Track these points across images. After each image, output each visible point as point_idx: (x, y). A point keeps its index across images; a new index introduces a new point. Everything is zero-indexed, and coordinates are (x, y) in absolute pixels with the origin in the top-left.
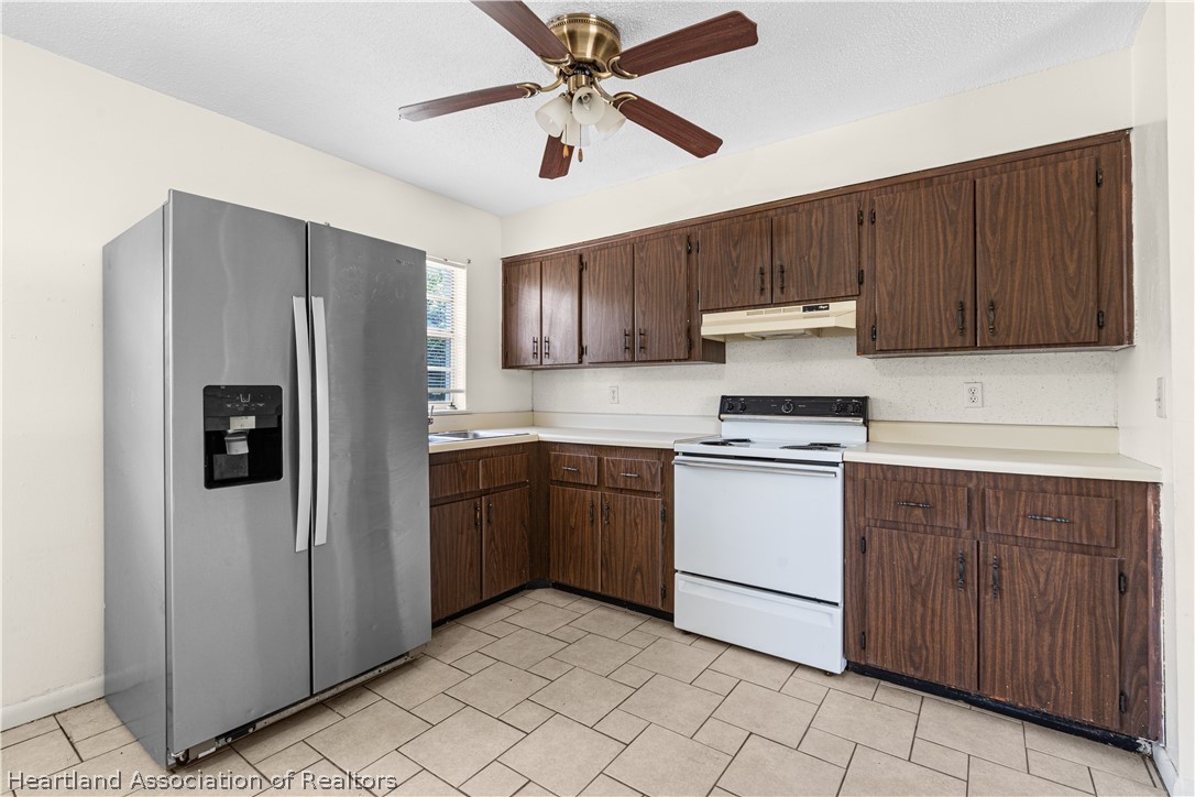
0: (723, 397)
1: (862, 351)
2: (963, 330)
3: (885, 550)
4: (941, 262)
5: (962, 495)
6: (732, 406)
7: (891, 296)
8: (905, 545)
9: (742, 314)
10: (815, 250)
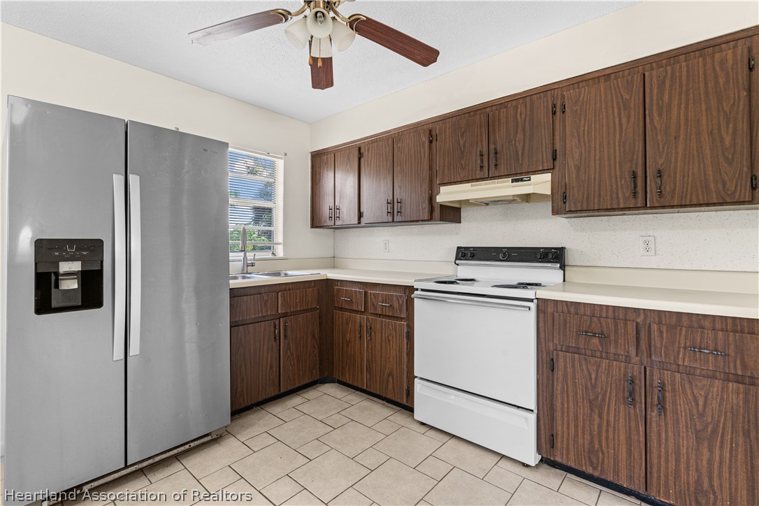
0: (458, 248)
1: (556, 212)
2: (635, 194)
3: (568, 370)
4: (617, 140)
5: (631, 328)
6: (465, 254)
7: (578, 168)
8: (584, 367)
9: (467, 186)
10: (520, 136)
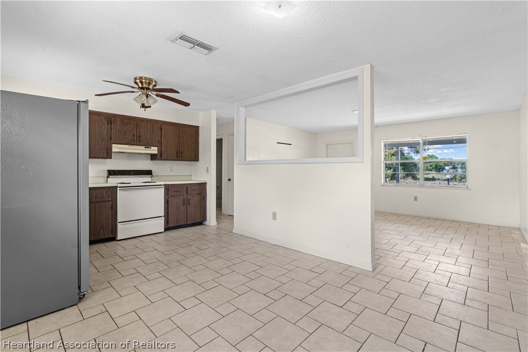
0: (107, 170)
3: (172, 201)
4: (174, 142)
6: (111, 173)
9: (127, 146)
10: (148, 133)
